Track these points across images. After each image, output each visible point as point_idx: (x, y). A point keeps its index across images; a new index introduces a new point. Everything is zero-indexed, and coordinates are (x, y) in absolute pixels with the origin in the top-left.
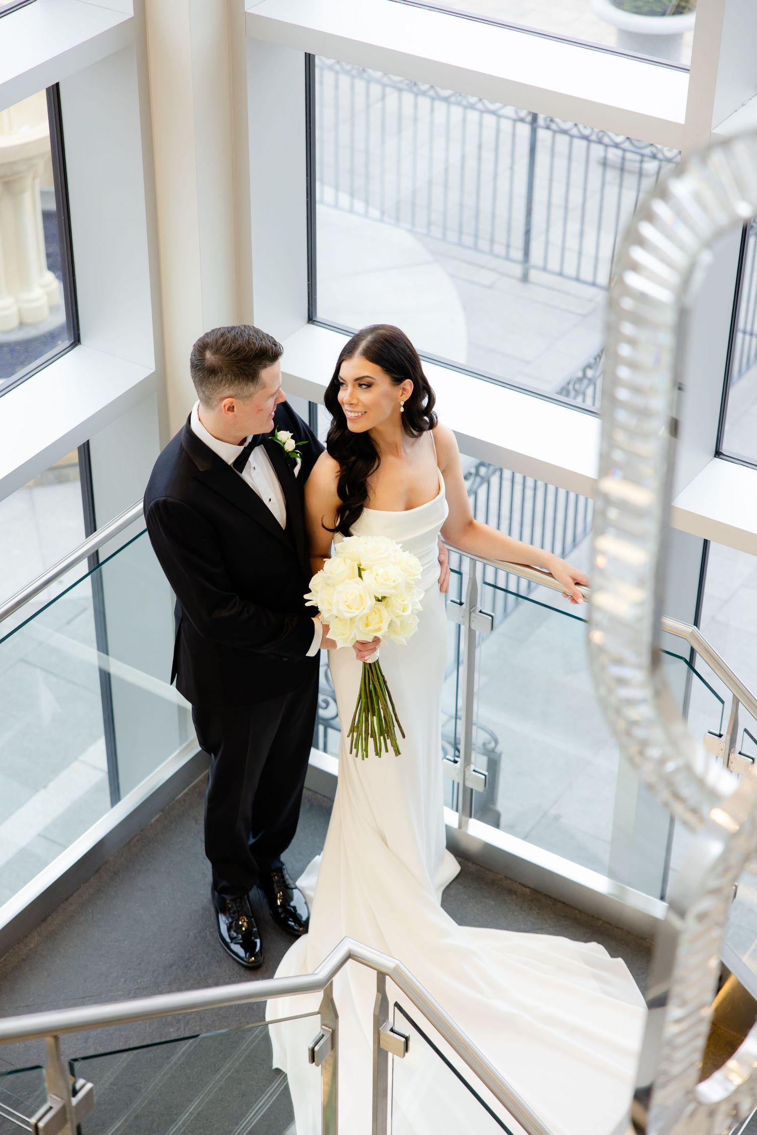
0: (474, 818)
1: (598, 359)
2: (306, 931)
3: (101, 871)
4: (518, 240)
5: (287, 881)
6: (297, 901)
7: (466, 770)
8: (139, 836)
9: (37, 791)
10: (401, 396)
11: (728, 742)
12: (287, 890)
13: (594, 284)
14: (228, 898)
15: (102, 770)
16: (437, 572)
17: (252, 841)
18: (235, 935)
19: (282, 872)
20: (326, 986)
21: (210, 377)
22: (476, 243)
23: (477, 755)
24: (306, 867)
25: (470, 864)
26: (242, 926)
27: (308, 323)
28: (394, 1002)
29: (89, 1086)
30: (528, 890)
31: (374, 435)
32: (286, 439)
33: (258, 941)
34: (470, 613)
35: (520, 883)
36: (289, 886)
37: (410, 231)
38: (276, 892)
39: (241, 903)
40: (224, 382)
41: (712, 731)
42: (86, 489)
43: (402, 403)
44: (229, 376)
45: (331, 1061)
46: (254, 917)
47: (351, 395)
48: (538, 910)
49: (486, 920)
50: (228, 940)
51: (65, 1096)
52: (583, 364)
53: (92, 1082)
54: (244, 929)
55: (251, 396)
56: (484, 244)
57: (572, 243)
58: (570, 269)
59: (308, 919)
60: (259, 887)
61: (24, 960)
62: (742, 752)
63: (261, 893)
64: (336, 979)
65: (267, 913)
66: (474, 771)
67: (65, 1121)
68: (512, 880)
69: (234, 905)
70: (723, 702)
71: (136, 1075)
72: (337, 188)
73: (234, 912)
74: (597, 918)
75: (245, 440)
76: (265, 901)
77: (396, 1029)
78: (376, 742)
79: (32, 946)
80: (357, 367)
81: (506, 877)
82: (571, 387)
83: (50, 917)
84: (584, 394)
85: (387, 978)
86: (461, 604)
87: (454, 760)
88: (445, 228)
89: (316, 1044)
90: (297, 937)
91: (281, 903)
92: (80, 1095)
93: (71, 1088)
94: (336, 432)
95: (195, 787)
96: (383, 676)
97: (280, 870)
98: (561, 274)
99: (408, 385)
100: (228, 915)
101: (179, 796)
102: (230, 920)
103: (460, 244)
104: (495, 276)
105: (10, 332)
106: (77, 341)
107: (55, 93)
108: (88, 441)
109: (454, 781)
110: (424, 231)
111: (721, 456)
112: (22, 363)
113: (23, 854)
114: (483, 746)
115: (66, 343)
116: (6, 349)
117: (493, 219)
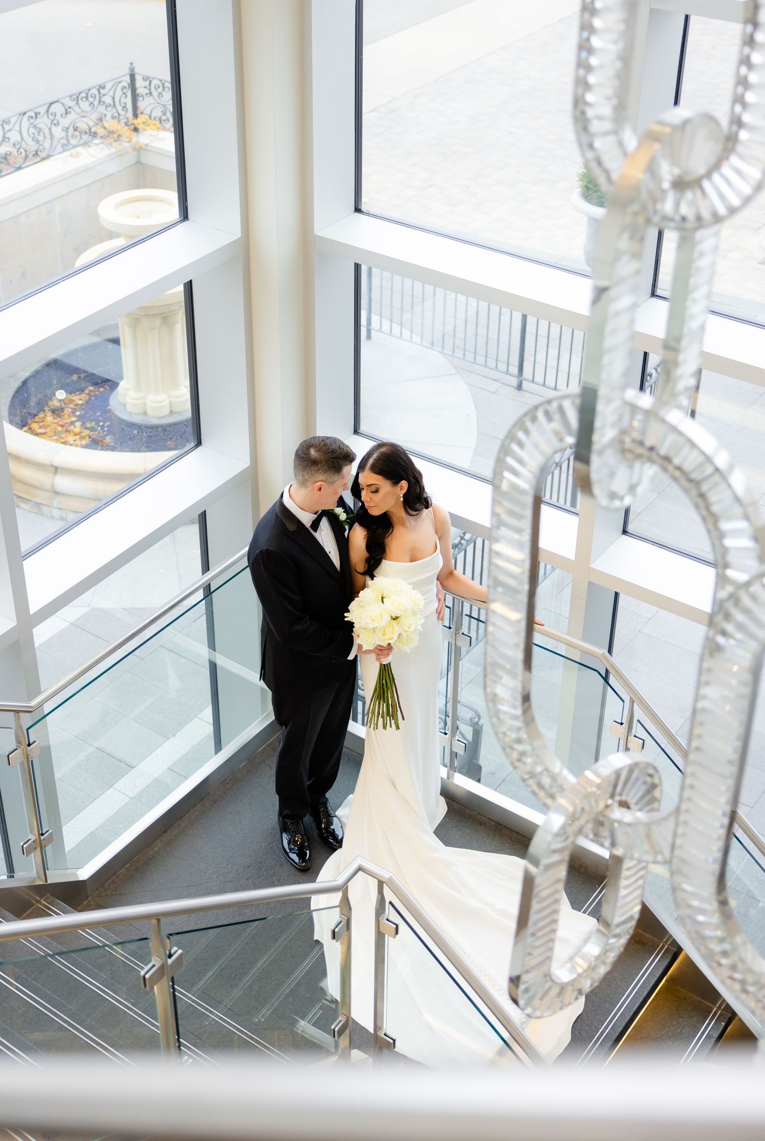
0: (459, 773)
2: (341, 847)
3: (204, 800)
4: (515, 360)
5: (329, 811)
6: (336, 826)
7: (452, 739)
8: (231, 777)
9: (169, 739)
10: (400, 491)
11: (627, 728)
12: (329, 817)
14: (289, 822)
16: (436, 605)
17: (308, 783)
18: (293, 847)
19: (326, 805)
20: (343, 888)
21: (312, 466)
22: (485, 362)
23: (465, 726)
25: (455, 804)
26: (298, 841)
27: (354, 433)
28: (389, 901)
29: (180, 951)
32: (340, 512)
33: (308, 852)
34: (456, 634)
36: (331, 815)
37: (440, 352)
38: (322, 818)
39: (297, 825)
40: (321, 470)
41: (616, 720)
42: (203, 542)
43: (401, 496)
44: (325, 467)
45: (346, 938)
46: (306, 835)
48: (500, 837)
50: (288, 850)
51: (164, 957)
53: (182, 950)
54: (299, 843)
56: (491, 363)
57: (552, 362)
58: (550, 383)
59: (342, 838)
60: (310, 815)
61: (150, 859)
62: (636, 735)
63: (311, 819)
64: (349, 884)
65: (315, 832)
66: (458, 740)
67: (163, 974)
68: (483, 816)
69: (293, 827)
70: (623, 701)
71: (222, 941)
72: (391, 321)
73: (292, 832)
76: (314, 824)
77: (390, 919)
78: (385, 721)
79: (156, 849)
81: (479, 814)
83: (169, 830)
85: (384, 884)
86: (450, 628)
87: (445, 732)
88: (465, 350)
89: (336, 927)
90: (336, 850)
91: (324, 826)
92: (174, 958)
93: (168, 953)
95: (270, 744)
97: (325, 803)
98: (544, 385)
99: (404, 484)
100: (288, 833)
101: (259, 750)
102: (290, 837)
103: (475, 362)
104: (498, 385)
105: (164, 417)
106: (199, 443)
107: (189, 286)
108: (205, 511)
109: (444, 747)
110: (451, 353)
111: (627, 534)
112: (171, 439)
113: (157, 782)
114: (469, 720)
115: (192, 445)
116: (160, 430)
117: (498, 345)
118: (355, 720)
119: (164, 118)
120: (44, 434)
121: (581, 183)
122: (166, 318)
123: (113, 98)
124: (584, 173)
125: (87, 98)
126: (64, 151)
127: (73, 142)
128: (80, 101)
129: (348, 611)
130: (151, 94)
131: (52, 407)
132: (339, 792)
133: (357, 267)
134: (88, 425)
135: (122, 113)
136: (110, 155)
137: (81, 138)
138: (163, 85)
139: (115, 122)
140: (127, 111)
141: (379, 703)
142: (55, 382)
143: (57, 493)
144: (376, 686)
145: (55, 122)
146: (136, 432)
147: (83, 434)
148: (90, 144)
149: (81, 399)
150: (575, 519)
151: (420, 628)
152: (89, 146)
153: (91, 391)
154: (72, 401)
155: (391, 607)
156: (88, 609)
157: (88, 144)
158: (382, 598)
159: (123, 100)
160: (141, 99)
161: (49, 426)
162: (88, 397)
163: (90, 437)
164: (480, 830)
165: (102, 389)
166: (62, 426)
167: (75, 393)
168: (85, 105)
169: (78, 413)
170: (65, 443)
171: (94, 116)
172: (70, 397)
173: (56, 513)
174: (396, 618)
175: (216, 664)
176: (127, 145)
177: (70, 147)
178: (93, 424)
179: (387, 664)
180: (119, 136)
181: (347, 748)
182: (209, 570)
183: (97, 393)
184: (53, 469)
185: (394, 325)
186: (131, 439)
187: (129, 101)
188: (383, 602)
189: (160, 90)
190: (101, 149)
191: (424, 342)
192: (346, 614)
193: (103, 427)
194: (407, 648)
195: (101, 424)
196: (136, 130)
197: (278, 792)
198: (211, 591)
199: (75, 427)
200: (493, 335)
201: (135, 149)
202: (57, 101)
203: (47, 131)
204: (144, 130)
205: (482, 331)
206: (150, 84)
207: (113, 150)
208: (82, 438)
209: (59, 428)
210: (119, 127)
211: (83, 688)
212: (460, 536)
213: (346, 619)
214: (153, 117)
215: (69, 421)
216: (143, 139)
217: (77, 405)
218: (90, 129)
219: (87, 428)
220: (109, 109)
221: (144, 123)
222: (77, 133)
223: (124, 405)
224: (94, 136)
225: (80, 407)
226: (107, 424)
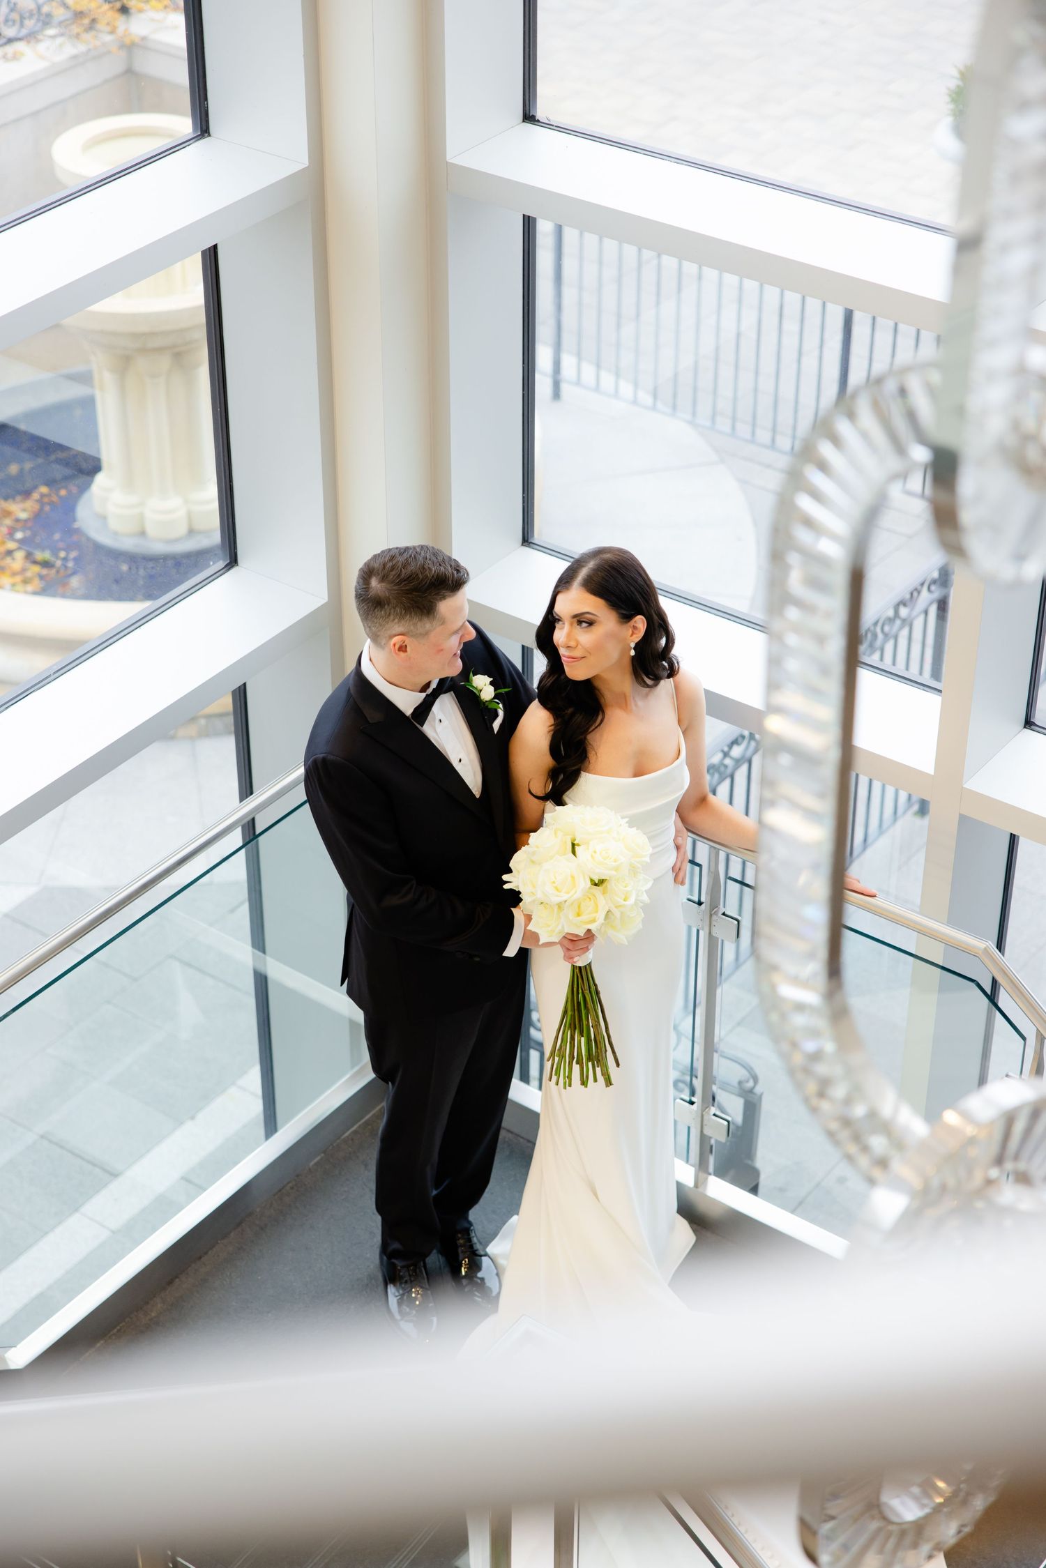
0: (715, 1174)
1: (915, 594)
3: (243, 1224)
5: (474, 1246)
6: (487, 1272)
7: (704, 1113)
8: (294, 1183)
9: (182, 1123)
10: (632, 635)
12: (475, 1257)
14: (399, 1263)
16: (671, 858)
17: (435, 1192)
18: (407, 1312)
19: (469, 1235)
21: (376, 610)
22: (773, 440)
23: (728, 1094)
24: (501, 1229)
26: (416, 1300)
27: (522, 545)
31: (597, 684)
32: (483, 685)
34: (711, 915)
36: (477, 1252)
37: (687, 423)
38: (460, 1259)
39: (415, 1271)
40: (392, 617)
41: (1011, 1073)
42: (241, 746)
43: (633, 645)
44: (398, 609)
47: (569, 635)
50: (397, 1318)
52: (896, 600)
54: (417, 1305)
55: (427, 633)
56: (782, 441)
59: (499, 1293)
60: (441, 1252)
63: (442, 1259)
66: (714, 1115)
69: (407, 1274)
70: (1024, 1039)
72: (598, 366)
73: (406, 1283)
75: (428, 685)
78: (583, 1068)
80: (576, 601)
82: (878, 630)
83: (177, 1280)
84: (896, 638)
86: (700, 903)
87: (690, 1100)
88: (734, 419)
91: (466, 1272)
94: (549, 677)
95: (367, 1123)
96: (596, 985)
97: (467, 1231)
99: (640, 622)
100: (398, 1286)
101: (347, 1134)
102: (401, 1292)
103: (753, 440)
105: (177, 540)
106: (233, 561)
107: (212, 257)
108: (245, 684)
109: (689, 1128)
110: (708, 424)
111: (1032, 727)
114: (737, 1083)
115: (221, 564)
116: (170, 563)
117: (796, 411)
118: (525, 1078)
121: (951, 106)
122: (179, 356)
127: (8, 31)
129: (510, 871)
132: (494, 1212)
133: (529, 224)
134: (40, 555)
136: (75, 57)
137: (22, 25)
141: (573, 1039)
144: (566, 1007)
146: (125, 568)
147: (29, 574)
148: (40, 37)
149: (24, 510)
150: (936, 699)
151: (645, 898)
152: (38, 41)
153: (42, 495)
154: (6, 512)
155: (590, 861)
156: (32, 890)
157: (35, 37)
158: (573, 845)
162: (37, 507)
163: (41, 577)
165: (63, 492)
167: (14, 498)
169: (19, 535)
172: (6, 505)
174: (597, 884)
175: (266, 978)
176: (108, 38)
178: (48, 554)
179: (585, 966)
180: (94, 21)
181: (509, 1131)
183: (55, 498)
185: (603, 374)
186: (117, 581)
188: (574, 852)
190: (61, 45)
191: (660, 405)
192: (505, 877)
193: (65, 560)
194: (621, 936)
195: (62, 554)
196: (124, 10)
197: (380, 1208)
199: (13, 559)
200: (787, 391)
201: (122, 46)
204: (140, 11)
205: (767, 384)
207: (81, 48)
208: (26, 581)
212: (723, 751)
213: (506, 887)
216: (138, 26)
217: (17, 520)
218: (39, 8)
219: (35, 562)
222: (15, 16)
223: (103, 518)
224: (47, 21)
225: (24, 524)
226: (73, 554)
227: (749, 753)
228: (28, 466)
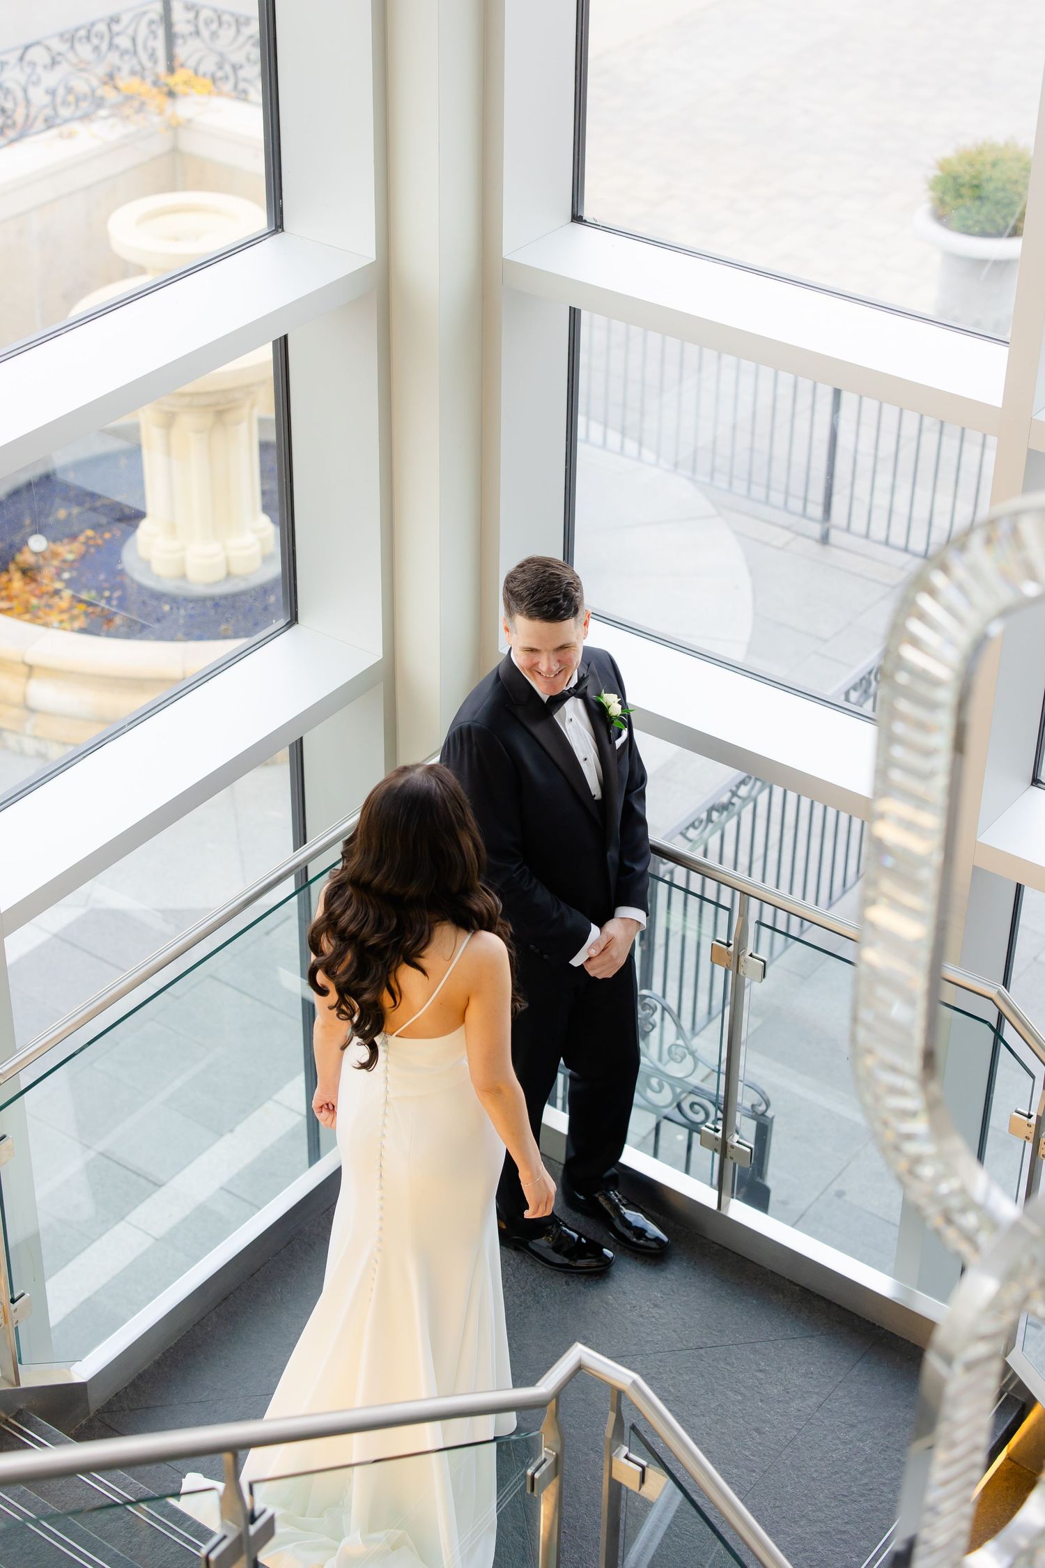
0: (737, 1198)
3: (293, 1242)
4: (817, 494)
7: (728, 1140)
9: (222, 1135)
13: (906, 550)
15: (300, 1114)
20: (552, 1406)
22: (767, 496)
23: (744, 1118)
28: (630, 1424)
30: (797, 1288)
34: (739, 956)
35: (788, 1280)
37: (687, 480)
41: (1019, 1109)
42: (296, 792)
45: (555, 1491)
48: (809, 1314)
49: (747, 1322)
51: (241, 1524)
56: (776, 498)
57: (882, 500)
58: (878, 532)
66: (738, 1142)
70: (1033, 1076)
72: (606, 425)
74: (879, 1327)
77: (631, 1456)
81: (772, 1273)
82: (872, 677)
85: (623, 1395)
86: (729, 945)
87: (715, 1127)
88: (731, 476)
89: (537, 1470)
92: (260, 1523)
98: (867, 536)
103: (749, 496)
104: (789, 535)
105: (216, 583)
106: (294, 619)
107: (282, 346)
108: (301, 739)
109: (713, 1153)
110: (707, 480)
111: (1039, 784)
112: (227, 620)
113: (202, 1211)
114: (749, 1107)
115: (282, 622)
116: (209, 604)
117: (789, 468)
119: (220, 74)
120: (10, 609)
121: (931, 194)
123: (134, 40)
124: (936, 176)
125: (88, 38)
126: (49, 128)
127: (65, 112)
128: (78, 46)
130: (197, 33)
131: (22, 565)
133: (574, 314)
134: (84, 596)
135: (148, 64)
136: (127, 136)
137: (77, 105)
138: (219, 17)
139: (135, 81)
140: (156, 62)
142: (27, 521)
143: (32, 711)
145: (34, 78)
146: (167, 608)
147: (75, 612)
148: (94, 118)
149: (71, 552)
152: (92, 121)
153: (89, 538)
154: (55, 555)
156: (81, 911)
157: (89, 118)
159: (151, 43)
160: (179, 42)
161: (17, 597)
162: (83, 549)
163: (86, 614)
164: (775, 1301)
165: (107, 536)
166: (40, 597)
167: (61, 540)
168: (84, 50)
169: (66, 575)
170: (46, 625)
171: (101, 70)
172: (54, 547)
173: (30, 746)
176: (156, 119)
177: (58, 121)
178: (93, 593)
180: (143, 104)
182: (305, 843)
183: (100, 542)
184: (25, 669)
185: (610, 433)
187: (160, 45)
189: (214, 26)
190: (112, 126)
193: (109, 600)
195: (107, 594)
196: (171, 94)
198: (309, 879)
199: (61, 598)
200: (781, 450)
201: (169, 126)
202: (38, 43)
203: (20, 94)
204: (186, 95)
206: (197, 16)
207: (131, 128)
208: (73, 618)
209: (34, 601)
210: (146, 88)
211: (90, 1043)
212: (731, 791)
214: (201, 70)
215: (50, 589)
216: (184, 109)
217: (64, 561)
218: (93, 91)
219: (81, 601)
220: (126, 58)
221: (186, 83)
222: (71, 98)
223: (148, 563)
224: (99, 103)
225: (71, 565)
226: (117, 594)
227: (754, 793)
228: (75, 510)
